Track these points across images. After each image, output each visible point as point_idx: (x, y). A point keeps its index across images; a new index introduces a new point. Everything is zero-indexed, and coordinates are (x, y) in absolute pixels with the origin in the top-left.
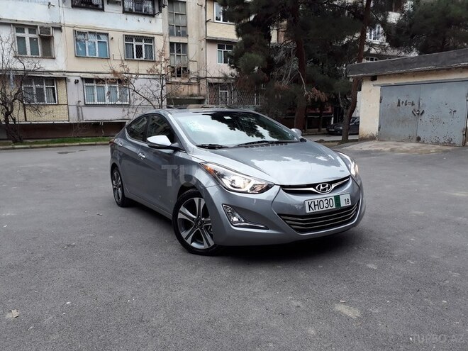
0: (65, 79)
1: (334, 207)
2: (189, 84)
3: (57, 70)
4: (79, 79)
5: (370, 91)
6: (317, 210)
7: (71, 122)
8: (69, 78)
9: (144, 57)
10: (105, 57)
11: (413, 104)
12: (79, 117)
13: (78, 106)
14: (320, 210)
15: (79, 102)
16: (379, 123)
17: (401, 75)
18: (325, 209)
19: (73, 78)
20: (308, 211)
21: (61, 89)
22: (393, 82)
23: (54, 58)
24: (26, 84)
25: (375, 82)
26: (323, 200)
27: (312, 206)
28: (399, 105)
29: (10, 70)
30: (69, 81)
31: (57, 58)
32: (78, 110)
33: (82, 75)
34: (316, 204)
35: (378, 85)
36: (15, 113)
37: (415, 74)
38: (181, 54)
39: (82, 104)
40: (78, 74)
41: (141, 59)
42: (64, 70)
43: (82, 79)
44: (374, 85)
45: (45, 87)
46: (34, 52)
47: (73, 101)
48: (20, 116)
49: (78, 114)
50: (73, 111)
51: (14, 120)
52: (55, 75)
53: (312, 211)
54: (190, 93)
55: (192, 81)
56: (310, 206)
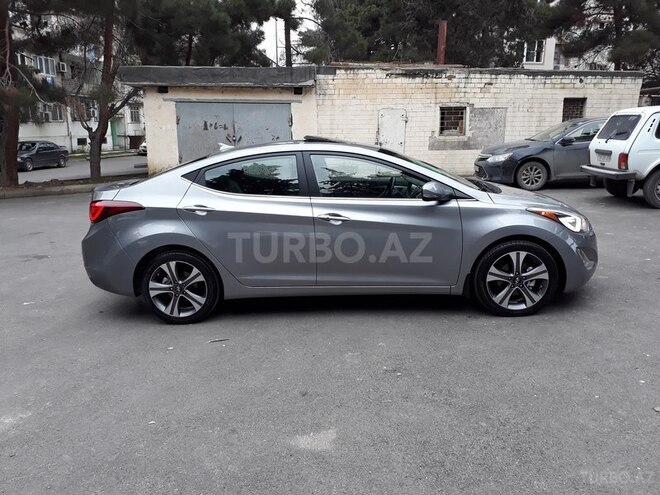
5: (160, 107)
11: (225, 128)
16: (180, 152)
17: (205, 89)
22: (194, 97)
25: (166, 96)
28: (206, 128)
35: (171, 100)
37: (224, 90)
44: (165, 100)
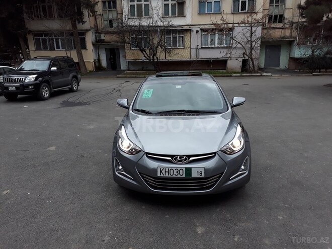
0: (190, 31)
1: (184, 176)
2: (282, 28)
3: (185, 24)
4: (199, 29)
6: (167, 175)
7: (192, 60)
8: (193, 29)
9: (247, 9)
10: (218, 12)
12: (197, 56)
13: (197, 49)
14: (170, 176)
15: (198, 46)
18: (174, 176)
19: (195, 29)
20: (159, 175)
21: (187, 38)
23: (185, 17)
24: (167, 35)
26: (174, 169)
27: (163, 172)
29: (158, 26)
30: (193, 31)
31: (186, 16)
32: (196, 51)
33: (202, 27)
34: (167, 171)
36: (158, 54)
38: (280, 4)
39: (199, 47)
40: (199, 26)
41: (244, 11)
42: (190, 24)
43: (201, 29)
45: (178, 36)
46: (174, 13)
47: (194, 45)
48: (161, 56)
49: (197, 54)
50: (193, 52)
51: (157, 59)
52: (185, 28)
53: (162, 175)
54: (283, 35)
55: (286, 26)
56: (161, 172)
